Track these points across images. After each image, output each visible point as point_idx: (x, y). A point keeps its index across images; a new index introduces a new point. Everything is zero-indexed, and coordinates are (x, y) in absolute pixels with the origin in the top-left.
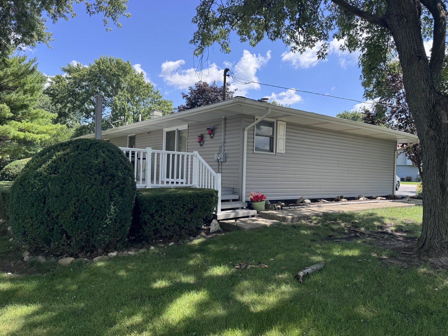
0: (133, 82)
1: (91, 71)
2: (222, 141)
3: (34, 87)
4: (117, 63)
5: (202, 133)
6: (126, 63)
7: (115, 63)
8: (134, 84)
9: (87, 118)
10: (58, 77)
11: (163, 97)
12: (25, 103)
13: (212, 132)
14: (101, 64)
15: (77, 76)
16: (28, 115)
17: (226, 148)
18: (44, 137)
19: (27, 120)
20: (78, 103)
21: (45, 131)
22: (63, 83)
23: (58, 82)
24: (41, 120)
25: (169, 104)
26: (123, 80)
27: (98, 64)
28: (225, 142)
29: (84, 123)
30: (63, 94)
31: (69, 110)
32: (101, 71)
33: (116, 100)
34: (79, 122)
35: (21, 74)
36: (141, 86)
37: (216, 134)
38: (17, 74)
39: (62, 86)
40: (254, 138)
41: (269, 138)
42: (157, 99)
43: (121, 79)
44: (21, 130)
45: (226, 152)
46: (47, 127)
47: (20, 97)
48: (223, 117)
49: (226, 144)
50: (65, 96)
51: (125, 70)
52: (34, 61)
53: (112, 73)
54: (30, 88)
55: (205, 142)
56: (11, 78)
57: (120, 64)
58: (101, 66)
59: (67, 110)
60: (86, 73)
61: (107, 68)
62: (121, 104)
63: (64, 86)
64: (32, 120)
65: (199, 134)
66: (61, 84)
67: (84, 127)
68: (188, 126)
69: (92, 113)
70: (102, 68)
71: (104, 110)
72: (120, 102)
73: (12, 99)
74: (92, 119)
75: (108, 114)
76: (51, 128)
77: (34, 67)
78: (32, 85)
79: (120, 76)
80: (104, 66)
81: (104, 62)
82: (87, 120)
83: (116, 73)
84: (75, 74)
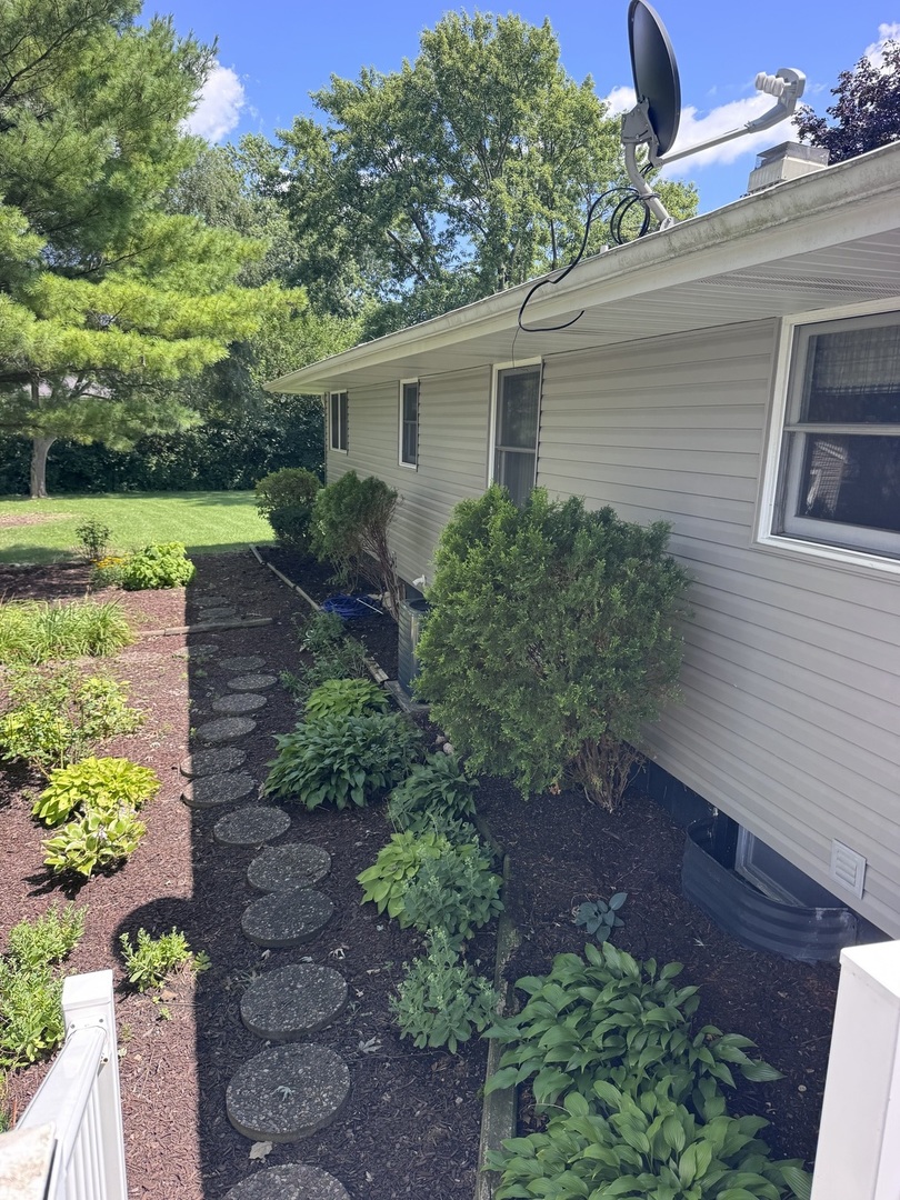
0: (560, 114)
1: (409, 86)
4: (505, 38)
6: (540, 30)
7: (492, 42)
8: (565, 121)
9: (400, 277)
10: (303, 128)
14: (446, 47)
15: (364, 116)
18: (199, 353)
19: (131, 272)
20: (368, 220)
22: (318, 150)
23: (302, 146)
24: (193, 269)
25: (686, 201)
26: (526, 108)
27: (434, 48)
29: (391, 296)
30: (321, 189)
31: (342, 252)
32: (446, 77)
33: (499, 192)
34: (376, 295)
36: (591, 129)
39: (316, 159)
43: (518, 103)
44: (93, 322)
46: (220, 302)
50: (328, 197)
53: (485, 79)
57: (516, 40)
58: (445, 57)
59: (334, 253)
60: (392, 99)
61: (468, 60)
63: (323, 160)
64: (151, 270)
66: (313, 154)
67: (390, 311)
69: (415, 260)
70: (450, 63)
71: (453, 245)
74: (416, 283)
75: (464, 260)
76: (234, 305)
79: (516, 91)
80: (455, 55)
81: (456, 41)
82: (398, 287)
83: (502, 78)
84: (355, 111)
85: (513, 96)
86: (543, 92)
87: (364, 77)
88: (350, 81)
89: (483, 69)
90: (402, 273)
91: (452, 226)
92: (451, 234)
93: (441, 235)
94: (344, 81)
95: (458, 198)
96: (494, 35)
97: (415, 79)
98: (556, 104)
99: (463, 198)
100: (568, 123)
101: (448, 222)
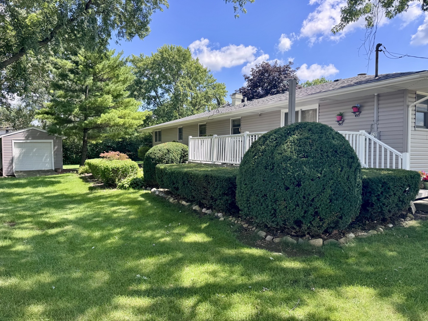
0: (192, 68)
1: (154, 60)
2: (375, 119)
3: (127, 78)
4: (178, 51)
5: (342, 112)
6: (186, 49)
7: (175, 51)
8: (193, 70)
11: (217, 81)
12: (121, 93)
13: (357, 110)
14: (164, 52)
15: (142, 66)
16: (121, 103)
17: (379, 126)
19: (121, 108)
21: (137, 117)
24: (131, 108)
25: (223, 87)
26: (184, 67)
27: (162, 53)
28: (378, 120)
33: (179, 86)
35: (117, 66)
36: (200, 71)
37: (363, 112)
38: (113, 66)
40: (415, 114)
41: (423, 114)
42: (211, 83)
43: (182, 66)
45: (379, 130)
47: (118, 88)
48: (375, 94)
49: (380, 122)
51: (185, 57)
52: (121, 54)
53: (174, 60)
54: (124, 79)
55: (346, 121)
56: (108, 70)
57: (181, 52)
58: (164, 55)
60: (150, 62)
61: (169, 56)
62: (184, 90)
65: (338, 112)
68: (319, 106)
70: (165, 56)
71: (164, 96)
72: (182, 88)
73: (112, 90)
77: (127, 59)
78: (126, 76)
79: (181, 63)
80: (166, 54)
81: (166, 51)
82: (148, 107)
83: (178, 60)
84: (140, 64)
85: (181, 64)
86: (187, 63)
87: (141, 55)
88: (137, 56)
89: (173, 58)
90: (149, 103)
91: (163, 91)
92: (163, 94)
93: (160, 94)
94: (135, 56)
95: (164, 84)
96: (175, 50)
97: (156, 58)
98: (191, 65)
99: (166, 84)
100: (194, 70)
101: (162, 90)
